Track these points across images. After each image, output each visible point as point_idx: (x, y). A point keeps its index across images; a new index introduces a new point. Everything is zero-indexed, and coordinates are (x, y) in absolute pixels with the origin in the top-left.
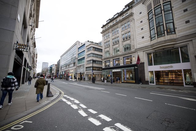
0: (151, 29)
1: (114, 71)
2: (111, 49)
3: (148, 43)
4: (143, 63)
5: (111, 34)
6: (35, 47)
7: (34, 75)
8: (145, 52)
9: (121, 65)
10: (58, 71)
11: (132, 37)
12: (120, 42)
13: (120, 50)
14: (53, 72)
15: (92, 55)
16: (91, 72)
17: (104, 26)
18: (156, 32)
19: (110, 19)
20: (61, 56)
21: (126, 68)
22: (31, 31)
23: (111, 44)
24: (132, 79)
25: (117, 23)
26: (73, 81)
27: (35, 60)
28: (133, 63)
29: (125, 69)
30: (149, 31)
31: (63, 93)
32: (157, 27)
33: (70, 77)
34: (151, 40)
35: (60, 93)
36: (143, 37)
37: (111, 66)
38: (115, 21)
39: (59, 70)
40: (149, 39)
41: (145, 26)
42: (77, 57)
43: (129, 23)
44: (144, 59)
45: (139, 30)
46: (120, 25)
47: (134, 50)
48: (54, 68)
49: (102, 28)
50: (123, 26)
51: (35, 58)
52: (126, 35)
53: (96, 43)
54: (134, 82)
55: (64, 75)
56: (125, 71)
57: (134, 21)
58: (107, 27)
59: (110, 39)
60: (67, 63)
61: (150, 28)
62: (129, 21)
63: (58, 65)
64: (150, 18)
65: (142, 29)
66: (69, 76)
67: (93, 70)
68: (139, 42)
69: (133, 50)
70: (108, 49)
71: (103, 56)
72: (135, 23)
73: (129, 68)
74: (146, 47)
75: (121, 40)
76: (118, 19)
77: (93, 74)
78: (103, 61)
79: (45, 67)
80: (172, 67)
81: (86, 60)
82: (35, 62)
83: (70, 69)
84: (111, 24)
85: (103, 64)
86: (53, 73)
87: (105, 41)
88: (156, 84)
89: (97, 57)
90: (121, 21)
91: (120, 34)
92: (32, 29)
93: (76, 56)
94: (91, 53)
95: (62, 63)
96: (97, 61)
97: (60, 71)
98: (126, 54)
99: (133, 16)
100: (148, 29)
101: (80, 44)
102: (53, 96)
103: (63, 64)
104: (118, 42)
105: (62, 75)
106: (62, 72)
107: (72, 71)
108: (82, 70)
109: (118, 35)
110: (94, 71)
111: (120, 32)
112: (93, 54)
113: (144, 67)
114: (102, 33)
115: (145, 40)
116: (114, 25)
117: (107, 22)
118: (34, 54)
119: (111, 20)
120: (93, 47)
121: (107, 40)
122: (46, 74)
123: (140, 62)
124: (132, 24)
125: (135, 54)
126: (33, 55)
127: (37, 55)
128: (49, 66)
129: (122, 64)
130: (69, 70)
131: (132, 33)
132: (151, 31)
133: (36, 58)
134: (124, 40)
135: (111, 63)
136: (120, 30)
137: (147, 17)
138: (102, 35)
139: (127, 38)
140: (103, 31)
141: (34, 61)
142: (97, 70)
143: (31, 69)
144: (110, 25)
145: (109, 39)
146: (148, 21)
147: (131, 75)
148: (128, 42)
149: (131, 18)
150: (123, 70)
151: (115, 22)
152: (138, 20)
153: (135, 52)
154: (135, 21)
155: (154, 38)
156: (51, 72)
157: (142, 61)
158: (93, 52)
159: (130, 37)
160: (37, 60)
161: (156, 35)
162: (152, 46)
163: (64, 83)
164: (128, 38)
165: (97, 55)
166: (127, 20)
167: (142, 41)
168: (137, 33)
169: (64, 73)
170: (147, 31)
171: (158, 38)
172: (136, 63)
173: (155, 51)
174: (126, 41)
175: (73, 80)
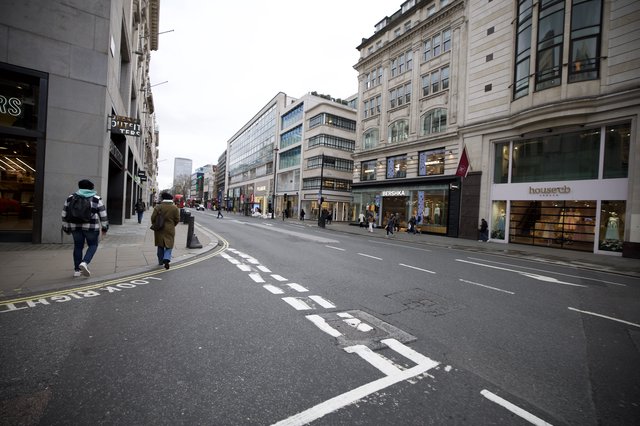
0: (519, 59)
1: (385, 193)
2: (382, 123)
3: (500, 109)
4: (479, 174)
5: (385, 73)
6: (152, 111)
7: (152, 196)
8: (487, 139)
9: (409, 176)
10: (220, 186)
11: (452, 87)
12: (414, 102)
13: (412, 129)
14: (205, 189)
15: (323, 140)
16: (315, 193)
17: (366, 43)
18: (533, 71)
19: (386, 18)
20: (231, 141)
21: (424, 188)
22: (139, 66)
23: (385, 106)
24: (439, 221)
25: (410, 34)
26: (262, 218)
27: (153, 151)
28: (446, 173)
29: (421, 191)
30: (511, 64)
31: (226, 243)
32: (538, 54)
33: (255, 206)
34: (514, 99)
35: (220, 244)
36: (488, 88)
37: (380, 178)
38: (402, 25)
39: (223, 184)
40: (508, 93)
41: (500, 47)
42: (278, 144)
43: (448, 34)
44: (482, 159)
45: (477, 63)
46: (417, 39)
47: (454, 130)
48: (209, 175)
49: (359, 48)
50: (428, 45)
51: (153, 144)
52: (436, 77)
53: (339, 101)
54: (443, 230)
55: (239, 199)
56: (421, 194)
57: (467, 27)
58: (374, 47)
59: (383, 90)
60: (249, 162)
61: (516, 55)
62: (449, 28)
63: (220, 169)
64: (521, 18)
65: (490, 58)
66: (253, 204)
67: (322, 188)
68: (472, 103)
69: (450, 129)
70: (372, 123)
71: (357, 144)
72: (470, 34)
73: (434, 188)
74: (494, 122)
75: (416, 92)
76: (414, 20)
77: (322, 200)
78: (357, 162)
79: (181, 172)
80: (566, 190)
81: (303, 155)
82: (154, 157)
83: (255, 181)
84: (390, 36)
85: (357, 172)
86: (207, 193)
87: (366, 97)
88: (510, 242)
89: (340, 148)
90: (422, 27)
91: (414, 75)
92: (141, 60)
93: (275, 140)
94: (321, 135)
95: (233, 163)
96: (340, 160)
97: (226, 187)
98: (427, 143)
99: (463, 8)
100: (510, 57)
101: (289, 101)
102: (201, 247)
103: (237, 166)
104: (408, 100)
105: (233, 199)
106: (234, 189)
107: (263, 188)
108: (291, 187)
109: (407, 77)
110: (324, 192)
111: (416, 64)
112: (327, 136)
113: (478, 185)
114: (357, 67)
115: (495, 96)
116: (399, 41)
117: (376, 29)
118: (150, 134)
119: (391, 22)
120: (329, 115)
121: (372, 92)
122: (185, 193)
123: (469, 170)
124: (456, 40)
125: (455, 142)
126: (147, 136)
127: (157, 134)
128: (194, 171)
129: (411, 175)
130: (252, 185)
131: (455, 70)
132: (519, 67)
133: (157, 145)
134: (426, 93)
135: (381, 168)
136: (415, 58)
137: (512, 15)
138: (357, 73)
139: (435, 89)
140: (362, 59)
141: (149, 154)
142: (340, 189)
143: (144, 178)
144: (384, 39)
145: (378, 89)
146: (512, 29)
147: (437, 211)
148: (438, 102)
149: (457, 16)
150: (415, 193)
151: (402, 29)
152: (479, 24)
153: (456, 138)
154: (470, 27)
155: (524, 91)
156: (202, 189)
157: (474, 165)
158: (328, 130)
159: (446, 86)
160: (157, 152)
161: (532, 80)
162: (513, 118)
163: (236, 221)
164: (441, 90)
165: (342, 140)
166: (443, 23)
167: (485, 99)
168: (472, 71)
169: (238, 194)
170: (506, 65)
171: (535, 91)
172: (453, 172)
173: (522, 135)
174: (433, 97)
175: (265, 216)
